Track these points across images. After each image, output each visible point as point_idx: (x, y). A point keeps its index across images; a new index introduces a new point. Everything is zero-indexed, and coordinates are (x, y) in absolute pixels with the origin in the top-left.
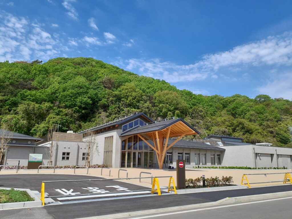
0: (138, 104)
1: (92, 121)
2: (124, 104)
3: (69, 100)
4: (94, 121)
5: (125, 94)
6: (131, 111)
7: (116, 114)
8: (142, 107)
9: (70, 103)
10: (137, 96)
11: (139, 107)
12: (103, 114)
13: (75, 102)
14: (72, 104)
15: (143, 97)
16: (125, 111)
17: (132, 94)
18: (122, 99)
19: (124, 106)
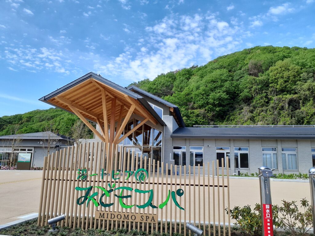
0: (294, 87)
1: (232, 120)
2: (273, 91)
3: (202, 98)
4: (234, 119)
5: (274, 77)
6: (284, 99)
7: (262, 106)
8: (300, 90)
9: (203, 102)
10: (290, 75)
11: (296, 91)
12: (246, 108)
13: (207, 100)
14: (204, 103)
15: (301, 75)
16: (274, 100)
17: (284, 75)
18: (270, 85)
19: (273, 93)
